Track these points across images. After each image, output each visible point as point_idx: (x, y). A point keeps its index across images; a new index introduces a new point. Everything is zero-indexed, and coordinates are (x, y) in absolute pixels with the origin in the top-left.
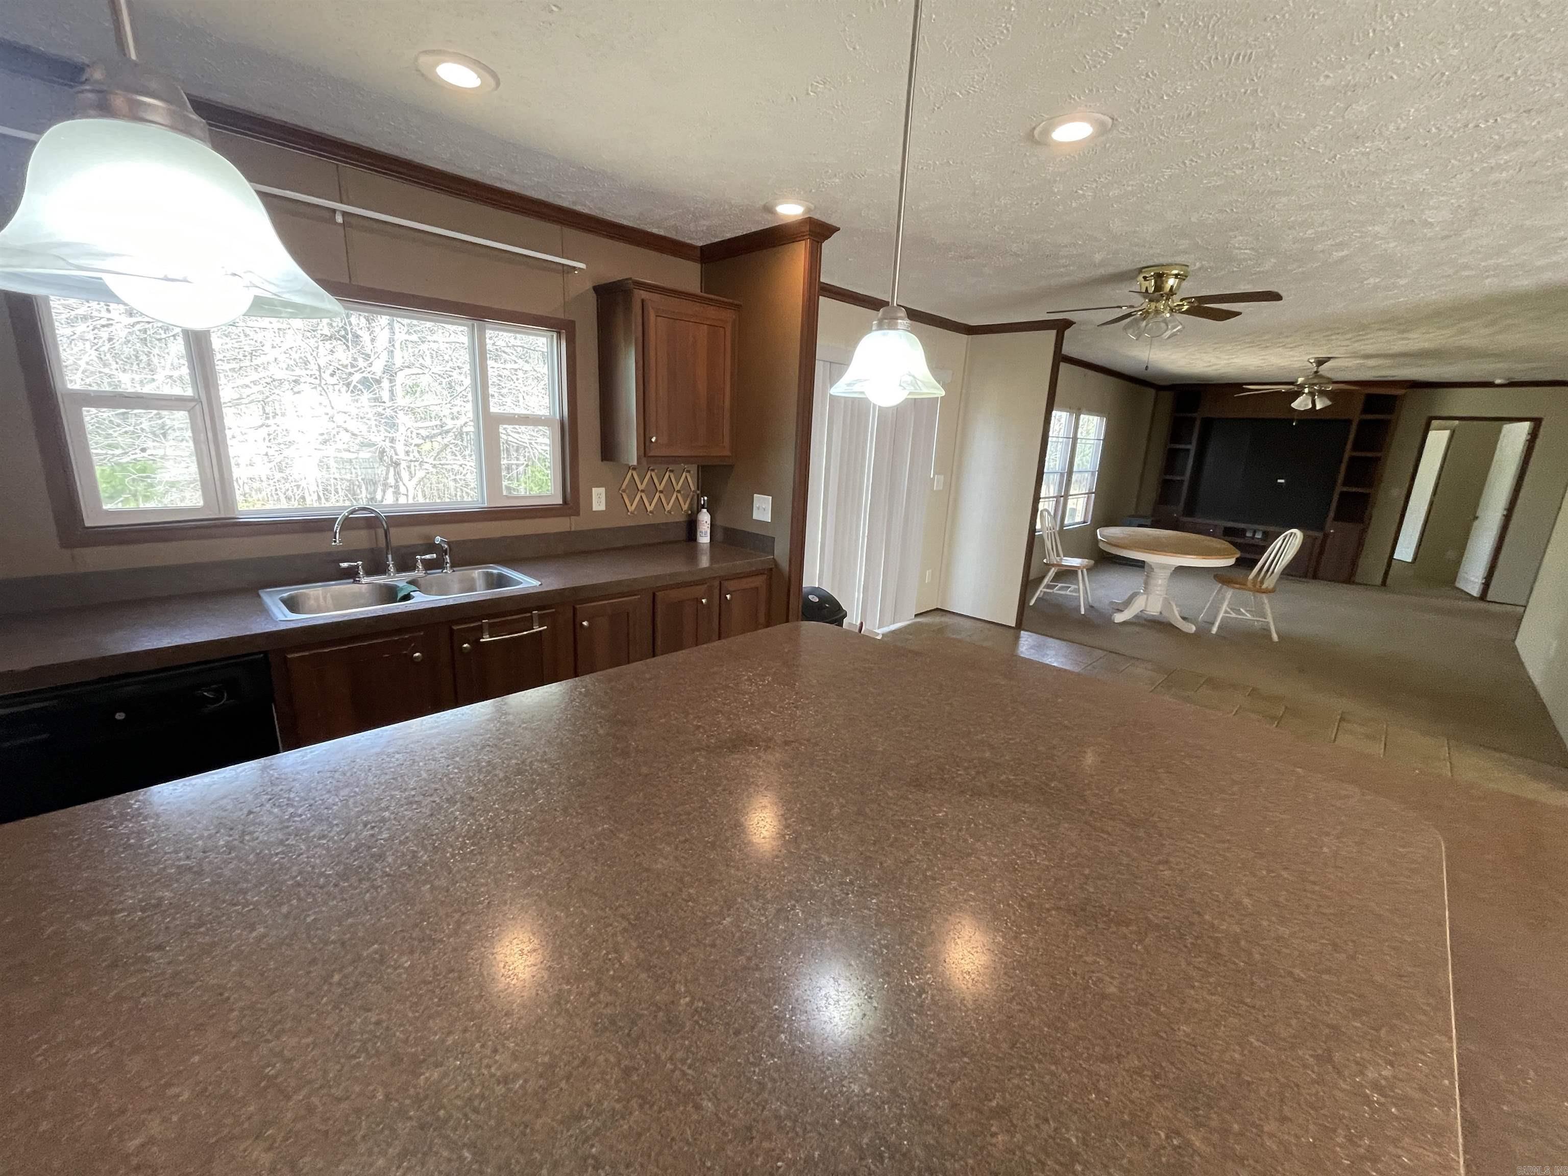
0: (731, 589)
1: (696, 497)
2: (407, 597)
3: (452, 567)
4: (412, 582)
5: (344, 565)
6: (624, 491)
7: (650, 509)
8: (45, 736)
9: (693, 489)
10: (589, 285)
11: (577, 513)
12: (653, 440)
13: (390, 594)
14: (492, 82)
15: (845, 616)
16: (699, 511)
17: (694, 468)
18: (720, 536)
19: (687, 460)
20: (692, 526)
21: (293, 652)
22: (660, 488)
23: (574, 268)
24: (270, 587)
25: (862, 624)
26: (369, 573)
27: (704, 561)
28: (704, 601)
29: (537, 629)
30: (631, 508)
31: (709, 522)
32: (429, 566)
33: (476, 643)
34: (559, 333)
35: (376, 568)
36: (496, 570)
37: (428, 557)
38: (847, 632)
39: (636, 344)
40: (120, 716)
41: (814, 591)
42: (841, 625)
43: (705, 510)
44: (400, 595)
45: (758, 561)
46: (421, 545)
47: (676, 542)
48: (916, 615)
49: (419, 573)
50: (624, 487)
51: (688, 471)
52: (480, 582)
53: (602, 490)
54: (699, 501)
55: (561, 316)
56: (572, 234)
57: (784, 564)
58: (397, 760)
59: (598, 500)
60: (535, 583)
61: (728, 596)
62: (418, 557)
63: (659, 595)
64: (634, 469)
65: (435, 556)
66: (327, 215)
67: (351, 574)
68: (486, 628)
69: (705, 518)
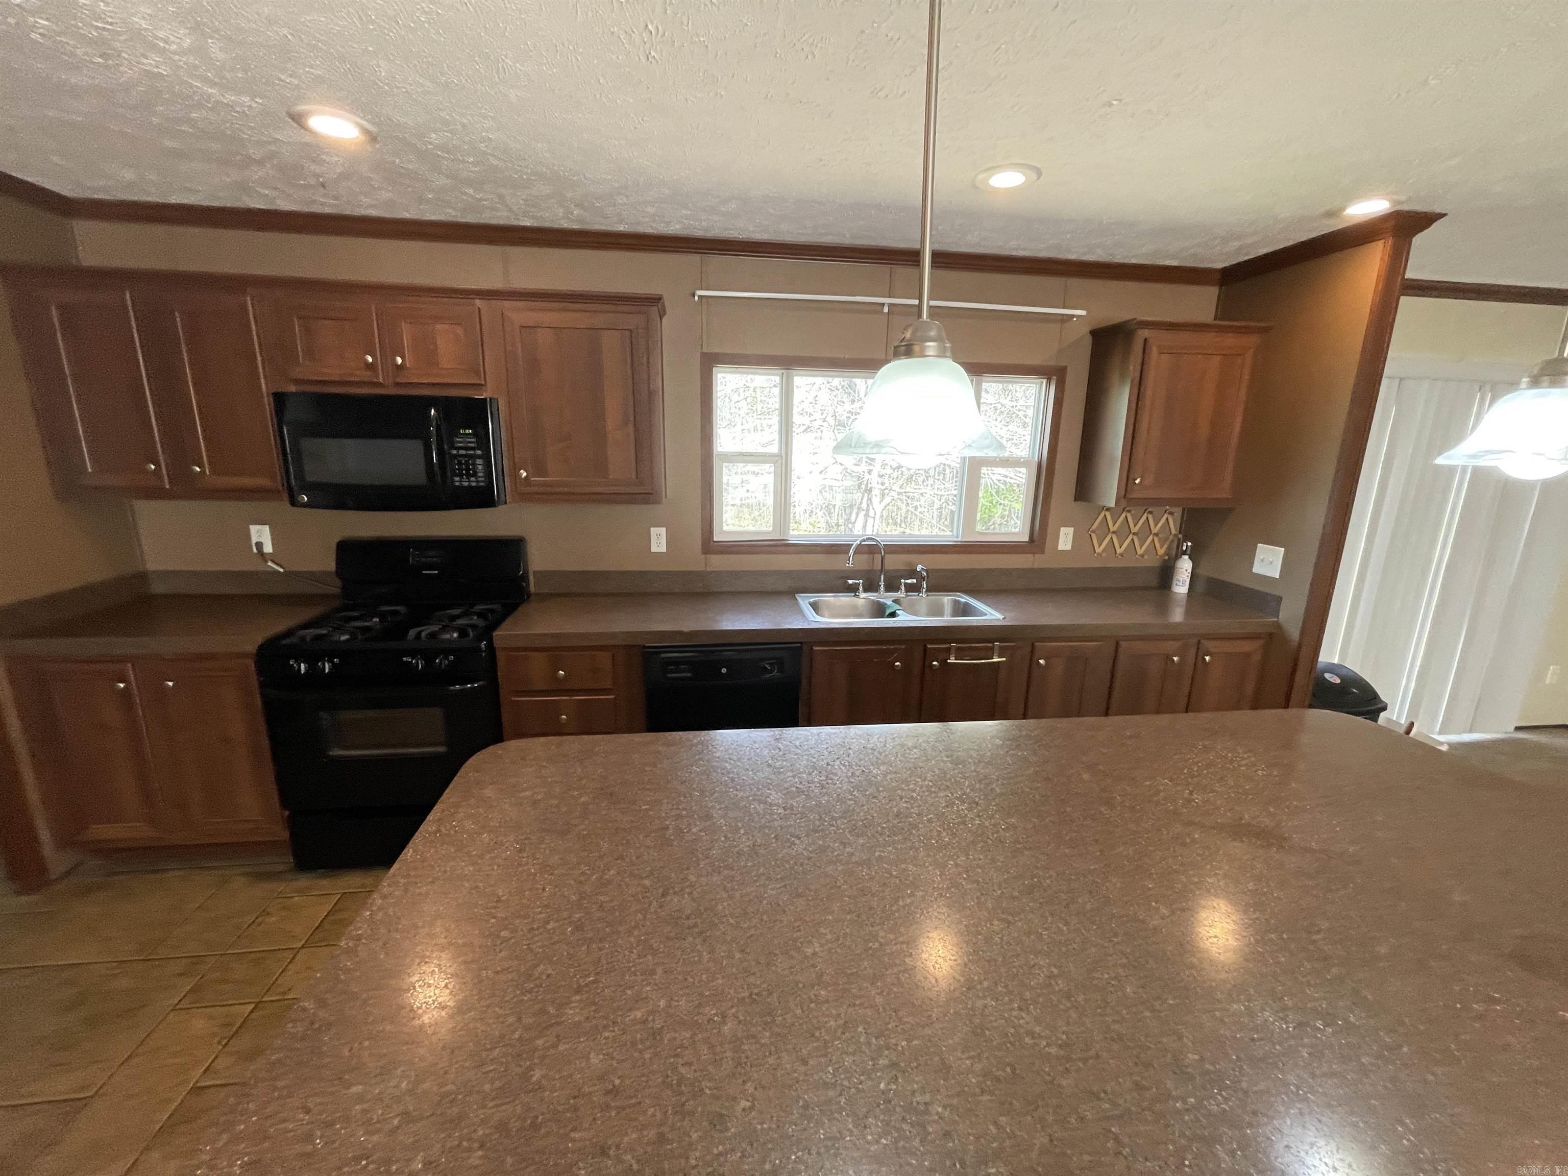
0: (1213, 650)
1: (1176, 542)
2: (893, 615)
3: (926, 592)
4: (896, 601)
5: (850, 582)
6: (1093, 532)
7: (1119, 551)
8: (689, 675)
9: (1173, 531)
10: (1086, 330)
11: (1042, 552)
12: (1137, 482)
13: (879, 610)
14: (1035, 177)
15: (1384, 708)
16: (1178, 557)
17: (1178, 511)
18: (1200, 587)
19: (1173, 502)
20: (1166, 573)
21: (818, 646)
22: (1134, 530)
23: (1073, 316)
24: (802, 593)
25: (1412, 724)
26: (866, 590)
27: (1178, 615)
28: (1175, 659)
29: (996, 660)
30: (1099, 550)
31: (1190, 570)
32: (910, 588)
33: (944, 662)
34: (1049, 380)
35: (871, 587)
36: (964, 599)
37: (909, 581)
38: (1387, 732)
39: (1132, 381)
40: (724, 670)
41: (1332, 669)
42: (1376, 720)
43: (1186, 557)
44: (888, 612)
45: (1256, 622)
46: (905, 570)
47: (1145, 588)
48: (1518, 729)
49: (901, 594)
50: (1094, 527)
51: (1171, 513)
52: (948, 609)
53: (1071, 530)
54: (1179, 546)
55: (1052, 363)
56: (1075, 284)
57: (1294, 633)
58: (915, 753)
59: (1065, 539)
60: (1000, 617)
61: (1207, 658)
62: (903, 581)
63: (1123, 644)
64: (1108, 509)
65: (915, 581)
66: (879, 308)
67: (853, 589)
68: (953, 651)
69: (1185, 566)
